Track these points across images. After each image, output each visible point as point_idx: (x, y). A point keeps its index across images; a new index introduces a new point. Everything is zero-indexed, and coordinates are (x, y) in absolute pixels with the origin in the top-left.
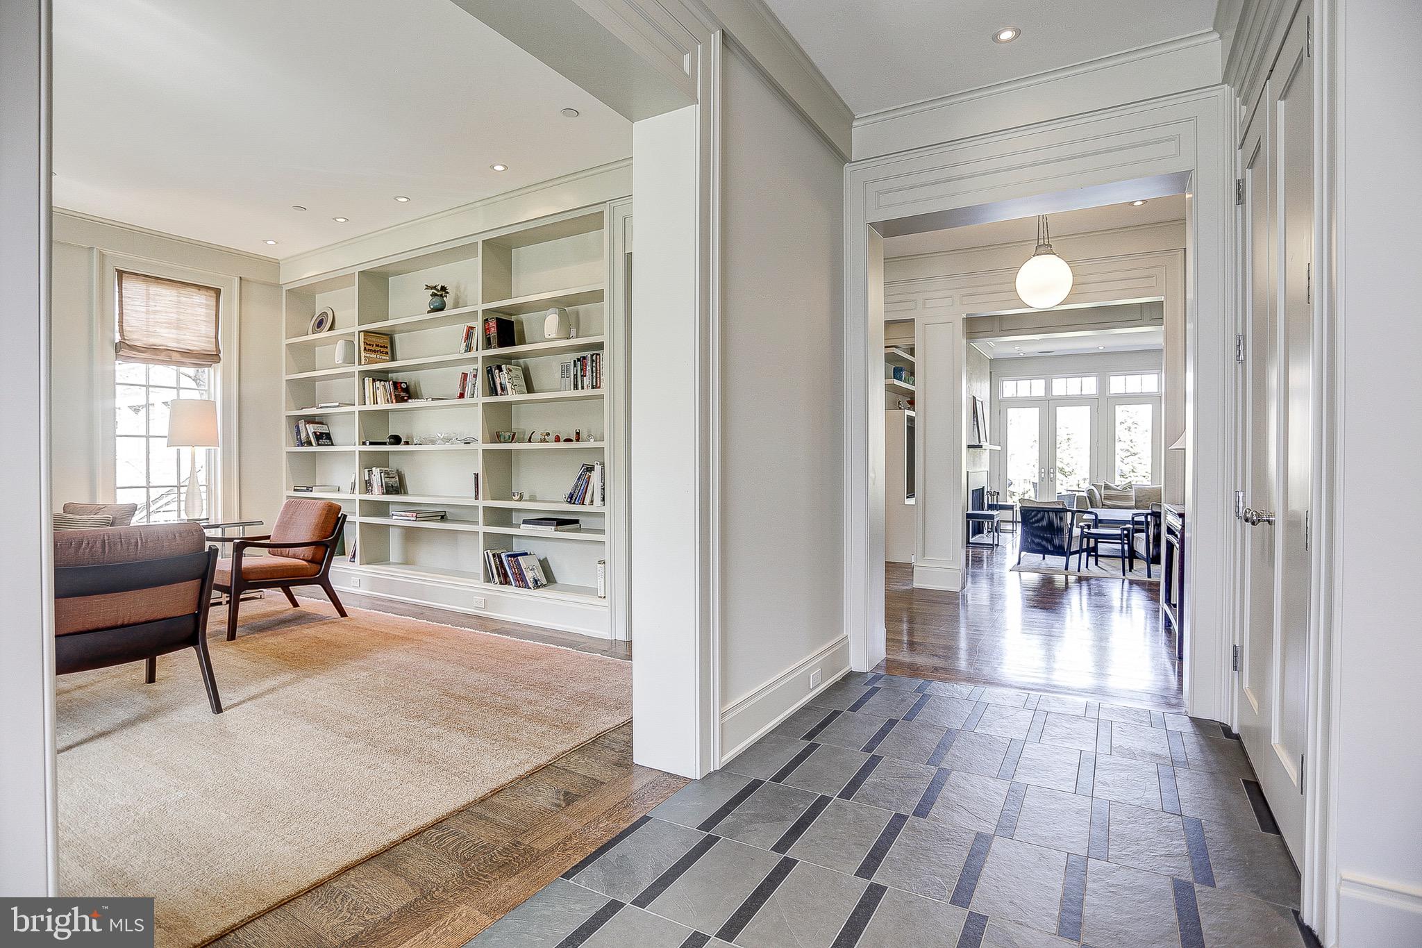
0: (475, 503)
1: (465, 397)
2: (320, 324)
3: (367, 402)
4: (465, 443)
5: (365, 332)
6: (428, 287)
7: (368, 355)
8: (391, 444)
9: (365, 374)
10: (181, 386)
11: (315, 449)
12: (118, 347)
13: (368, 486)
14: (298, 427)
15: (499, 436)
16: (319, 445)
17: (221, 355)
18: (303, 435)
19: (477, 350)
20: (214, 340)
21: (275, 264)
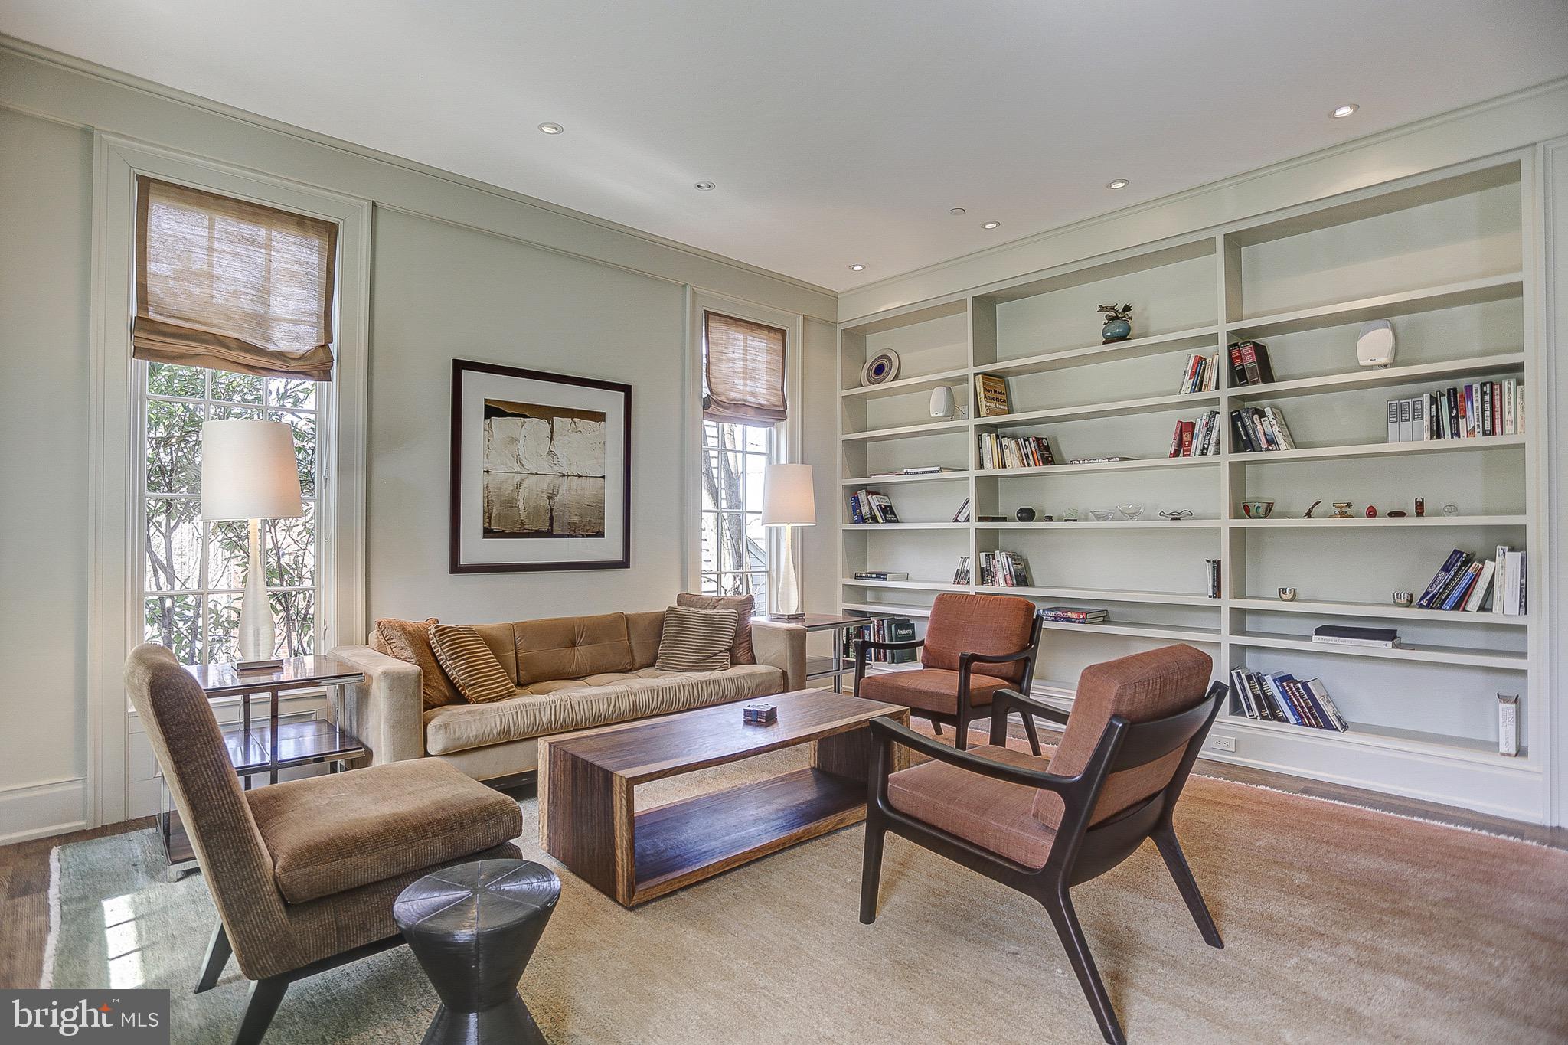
0: (1215, 602)
1: (1192, 454)
2: (879, 370)
3: (987, 463)
4: (1172, 519)
5: (984, 374)
6: (1102, 308)
7: (988, 404)
8: (1021, 519)
9: (981, 430)
10: (748, 450)
11: (882, 526)
12: (707, 403)
13: (985, 575)
14: (857, 499)
15: (1247, 509)
16: (887, 521)
17: (787, 411)
18: (865, 510)
19: (1217, 388)
20: (780, 392)
21: (832, 298)
